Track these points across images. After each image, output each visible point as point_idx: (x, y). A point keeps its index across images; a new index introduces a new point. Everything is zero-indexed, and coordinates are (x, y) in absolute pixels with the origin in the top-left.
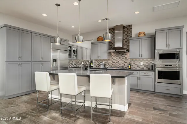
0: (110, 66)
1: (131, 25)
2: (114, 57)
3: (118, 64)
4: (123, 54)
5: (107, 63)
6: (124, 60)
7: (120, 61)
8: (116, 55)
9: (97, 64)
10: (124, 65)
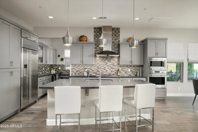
0: (94, 73)
1: (119, 28)
2: (100, 62)
3: (105, 71)
4: (110, 59)
5: (91, 69)
6: (112, 66)
7: (107, 67)
8: (101, 60)
9: (77, 71)
10: (112, 71)
